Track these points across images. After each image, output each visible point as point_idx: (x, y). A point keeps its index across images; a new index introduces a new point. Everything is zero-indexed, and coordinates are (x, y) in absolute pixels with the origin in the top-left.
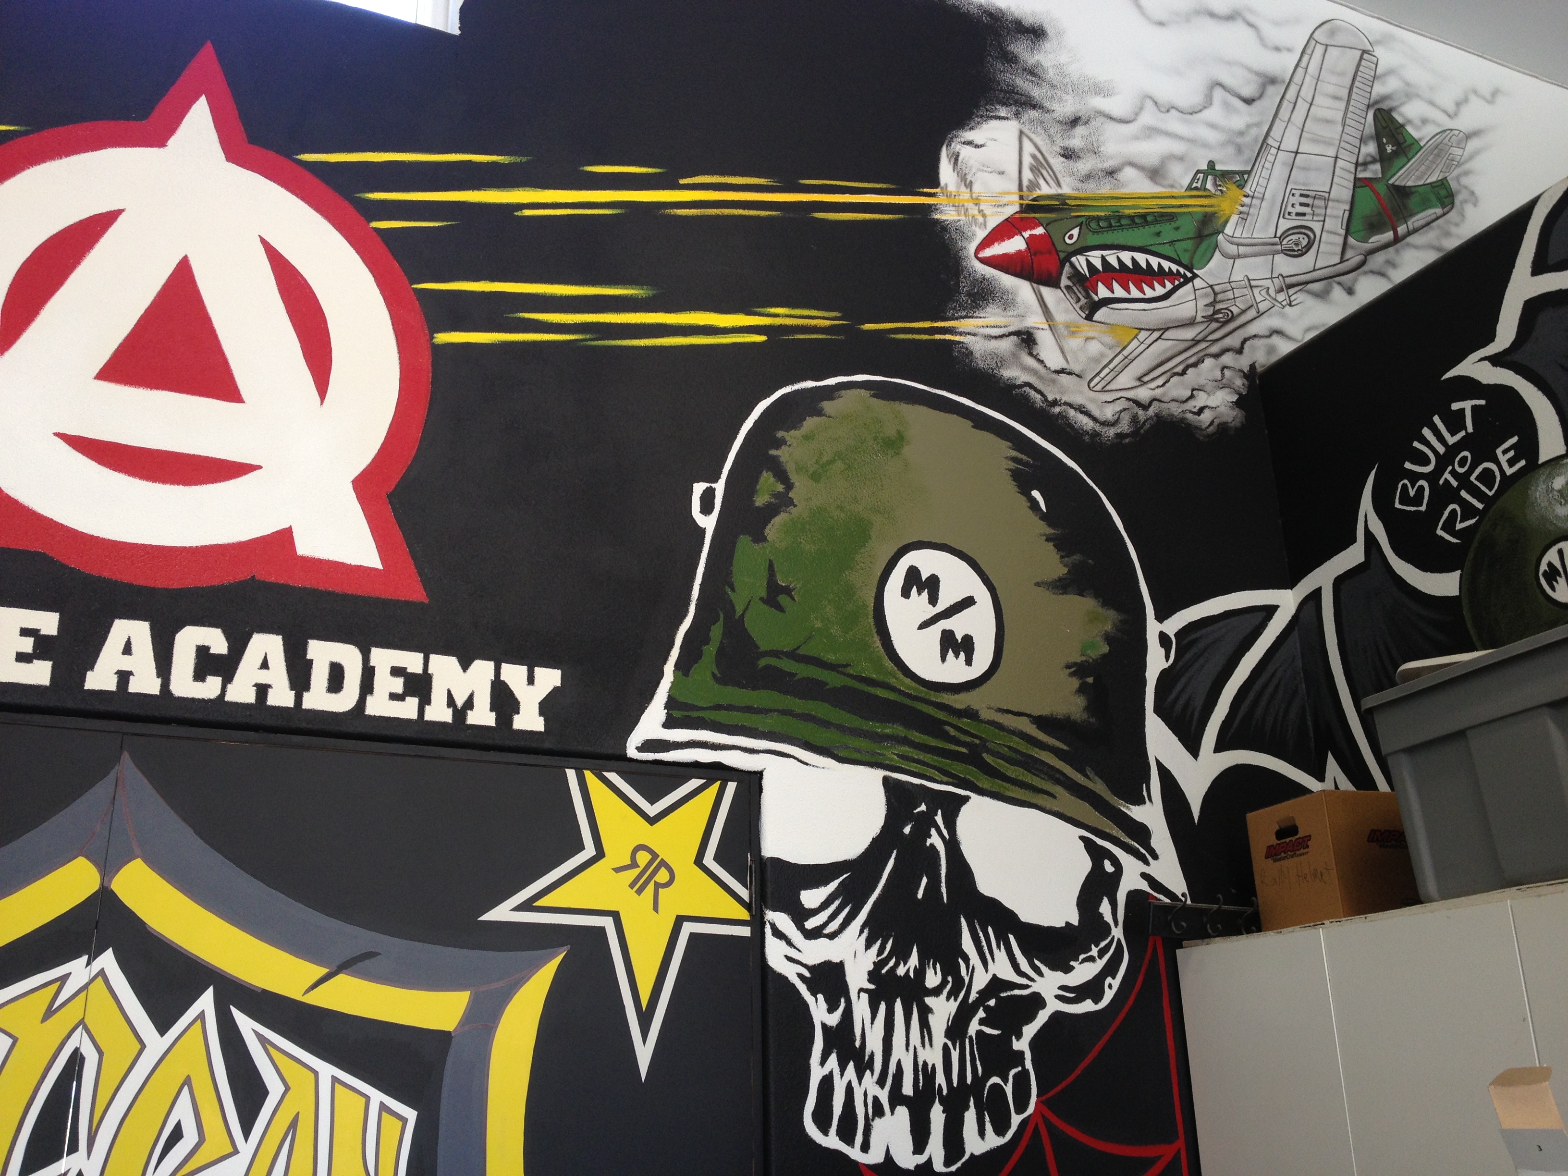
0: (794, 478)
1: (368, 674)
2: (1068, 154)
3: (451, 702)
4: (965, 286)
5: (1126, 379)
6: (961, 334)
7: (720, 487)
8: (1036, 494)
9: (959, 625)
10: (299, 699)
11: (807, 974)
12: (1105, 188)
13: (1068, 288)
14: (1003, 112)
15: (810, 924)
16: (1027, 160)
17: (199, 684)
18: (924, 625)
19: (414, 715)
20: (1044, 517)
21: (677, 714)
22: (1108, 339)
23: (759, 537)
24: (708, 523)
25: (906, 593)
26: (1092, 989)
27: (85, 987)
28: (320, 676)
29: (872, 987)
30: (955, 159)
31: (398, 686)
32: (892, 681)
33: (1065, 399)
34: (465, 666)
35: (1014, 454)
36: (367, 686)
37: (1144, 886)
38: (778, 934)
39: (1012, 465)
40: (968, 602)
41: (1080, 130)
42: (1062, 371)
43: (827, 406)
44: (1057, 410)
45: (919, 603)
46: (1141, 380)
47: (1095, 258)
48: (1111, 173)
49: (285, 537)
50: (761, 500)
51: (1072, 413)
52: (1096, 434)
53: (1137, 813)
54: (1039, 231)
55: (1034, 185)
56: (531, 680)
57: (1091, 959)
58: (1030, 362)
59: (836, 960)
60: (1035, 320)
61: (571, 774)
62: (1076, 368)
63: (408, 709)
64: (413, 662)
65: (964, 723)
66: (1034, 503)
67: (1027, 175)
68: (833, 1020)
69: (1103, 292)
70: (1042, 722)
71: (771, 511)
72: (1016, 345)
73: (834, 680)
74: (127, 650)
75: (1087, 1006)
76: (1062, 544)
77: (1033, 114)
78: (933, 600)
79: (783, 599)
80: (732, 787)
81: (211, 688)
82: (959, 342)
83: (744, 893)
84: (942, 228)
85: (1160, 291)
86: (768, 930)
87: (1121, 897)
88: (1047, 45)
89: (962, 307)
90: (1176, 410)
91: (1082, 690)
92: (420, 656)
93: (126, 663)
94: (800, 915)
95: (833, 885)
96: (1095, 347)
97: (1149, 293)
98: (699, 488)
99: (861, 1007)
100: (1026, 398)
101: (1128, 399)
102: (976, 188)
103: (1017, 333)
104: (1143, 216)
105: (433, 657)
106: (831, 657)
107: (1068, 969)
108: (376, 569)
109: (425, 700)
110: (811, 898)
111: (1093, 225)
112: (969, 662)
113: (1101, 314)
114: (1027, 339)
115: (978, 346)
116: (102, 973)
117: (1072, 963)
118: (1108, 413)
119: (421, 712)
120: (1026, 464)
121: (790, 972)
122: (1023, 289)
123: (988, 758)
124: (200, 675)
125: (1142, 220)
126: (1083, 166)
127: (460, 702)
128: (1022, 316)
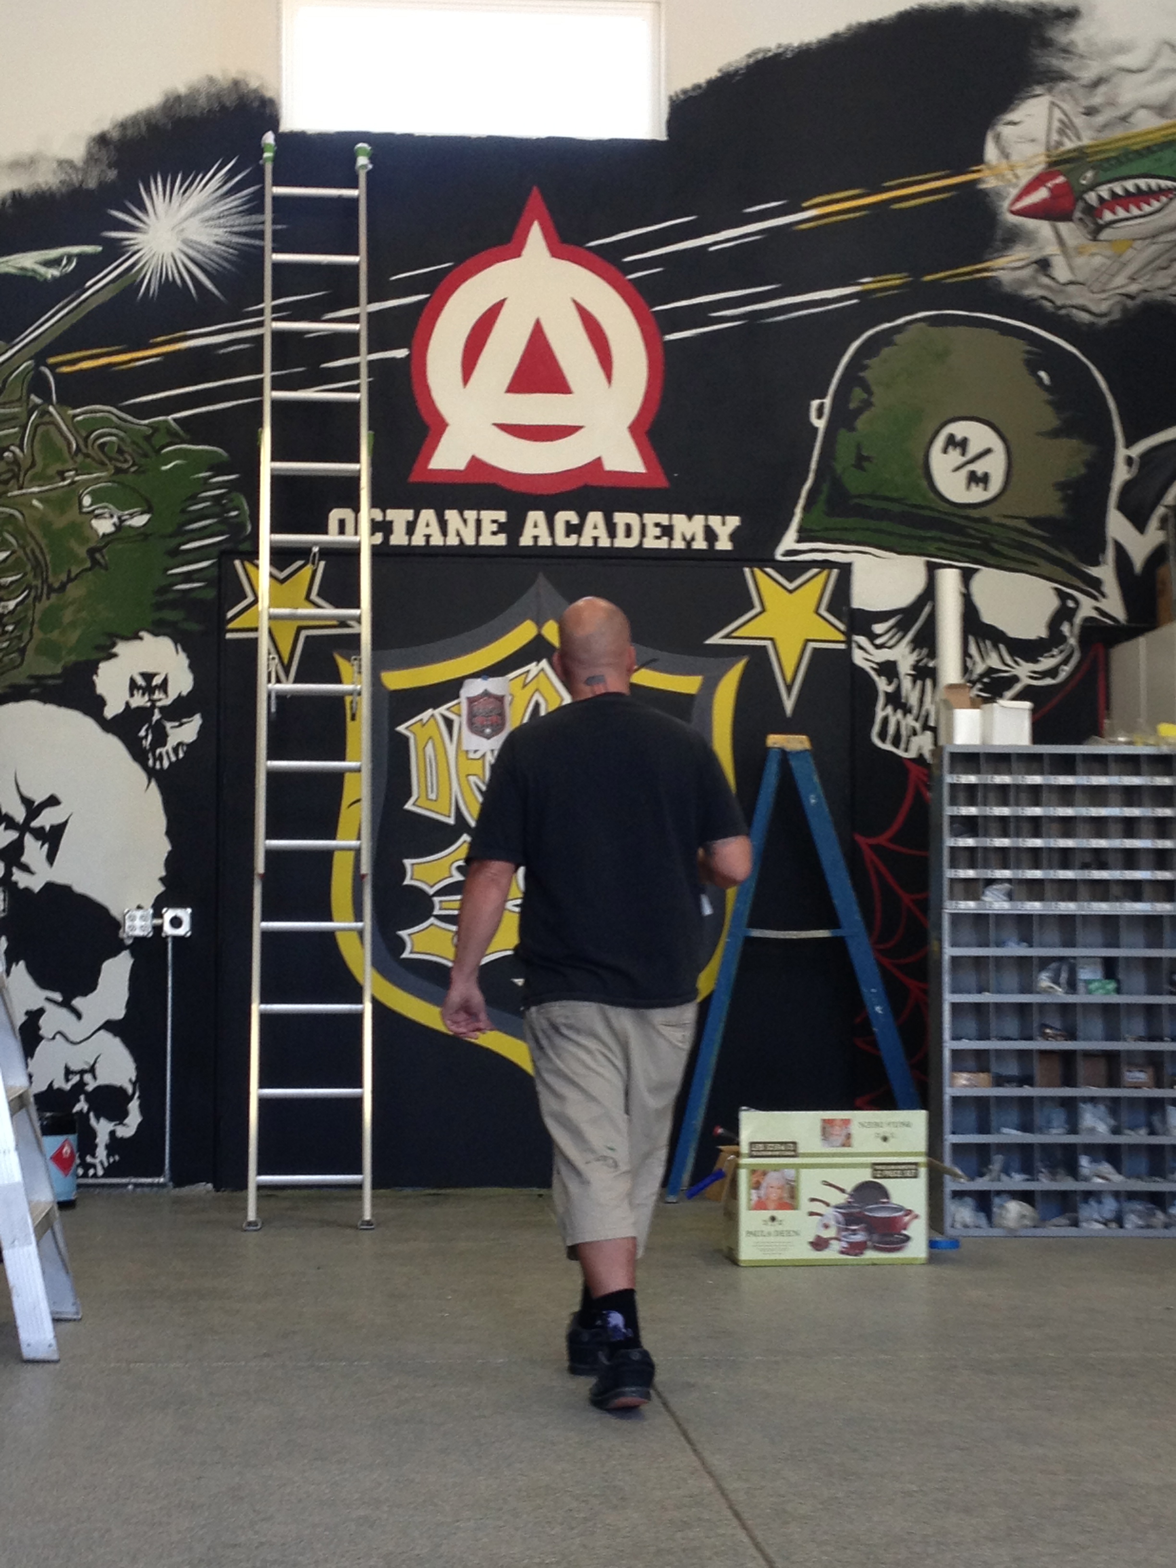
0: (874, 388)
1: (643, 527)
2: (1090, 112)
3: (684, 539)
4: (999, 234)
5: (1120, 280)
6: (992, 270)
7: (828, 401)
8: (1043, 374)
9: (979, 467)
10: (612, 542)
11: (875, 666)
12: (1119, 132)
13: (1081, 219)
14: (1038, 90)
15: (879, 641)
16: (1056, 124)
17: (567, 539)
18: (958, 469)
19: (666, 546)
20: (1046, 388)
21: (803, 535)
22: (1109, 253)
23: (852, 429)
24: (820, 424)
25: (945, 451)
26: (1052, 672)
27: (537, 676)
28: (621, 530)
29: (913, 672)
30: (998, 138)
31: (657, 531)
32: (933, 505)
33: (1068, 302)
34: (690, 518)
35: (1029, 348)
36: (643, 534)
37: (1095, 614)
38: (861, 647)
39: (1026, 356)
40: (988, 451)
41: (1102, 89)
42: (1071, 283)
43: (898, 338)
44: (1063, 312)
45: (955, 457)
46: (1133, 279)
47: (1104, 191)
48: (1124, 119)
49: (598, 462)
50: (852, 406)
51: (1074, 311)
52: (1092, 325)
53: (1094, 571)
54: (1060, 180)
55: (1060, 144)
56: (724, 524)
57: (1053, 656)
58: (1046, 280)
59: (892, 659)
60: (1051, 249)
61: (747, 570)
62: (1080, 279)
63: (663, 544)
64: (663, 519)
65: (980, 526)
66: (1040, 380)
67: (1055, 137)
68: (890, 689)
69: (1108, 216)
70: (1033, 521)
71: (859, 411)
72: (1037, 271)
73: (896, 508)
74: (536, 526)
75: (1048, 681)
76: (1058, 406)
77: (1063, 85)
78: (963, 454)
79: (866, 464)
80: (835, 572)
81: (572, 541)
82: (991, 277)
83: (842, 627)
84: (985, 194)
85: (1156, 205)
86: (854, 645)
87: (1078, 620)
88: (1080, 23)
89: (997, 251)
90: (1158, 295)
91: (1063, 500)
92: (666, 516)
93: (536, 532)
94: (872, 637)
95: (892, 622)
96: (1098, 260)
97: (1147, 209)
98: (815, 403)
99: (907, 683)
100: (1041, 308)
101: (1120, 294)
102: (1015, 158)
103: (1036, 262)
104: (1148, 148)
105: (675, 516)
106: (895, 495)
107: (1036, 661)
108: (642, 474)
109: (671, 538)
110: (878, 628)
111: (1106, 165)
112: (985, 489)
113: (1105, 235)
114: (1044, 265)
115: (1005, 277)
116: (542, 670)
117: (1040, 659)
118: (1104, 307)
119: (670, 544)
120: (1036, 354)
121: (866, 666)
122: (1043, 228)
123: (996, 546)
124: (568, 535)
125: (1148, 151)
126: (1100, 119)
127: (688, 537)
128: (1041, 249)
